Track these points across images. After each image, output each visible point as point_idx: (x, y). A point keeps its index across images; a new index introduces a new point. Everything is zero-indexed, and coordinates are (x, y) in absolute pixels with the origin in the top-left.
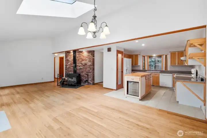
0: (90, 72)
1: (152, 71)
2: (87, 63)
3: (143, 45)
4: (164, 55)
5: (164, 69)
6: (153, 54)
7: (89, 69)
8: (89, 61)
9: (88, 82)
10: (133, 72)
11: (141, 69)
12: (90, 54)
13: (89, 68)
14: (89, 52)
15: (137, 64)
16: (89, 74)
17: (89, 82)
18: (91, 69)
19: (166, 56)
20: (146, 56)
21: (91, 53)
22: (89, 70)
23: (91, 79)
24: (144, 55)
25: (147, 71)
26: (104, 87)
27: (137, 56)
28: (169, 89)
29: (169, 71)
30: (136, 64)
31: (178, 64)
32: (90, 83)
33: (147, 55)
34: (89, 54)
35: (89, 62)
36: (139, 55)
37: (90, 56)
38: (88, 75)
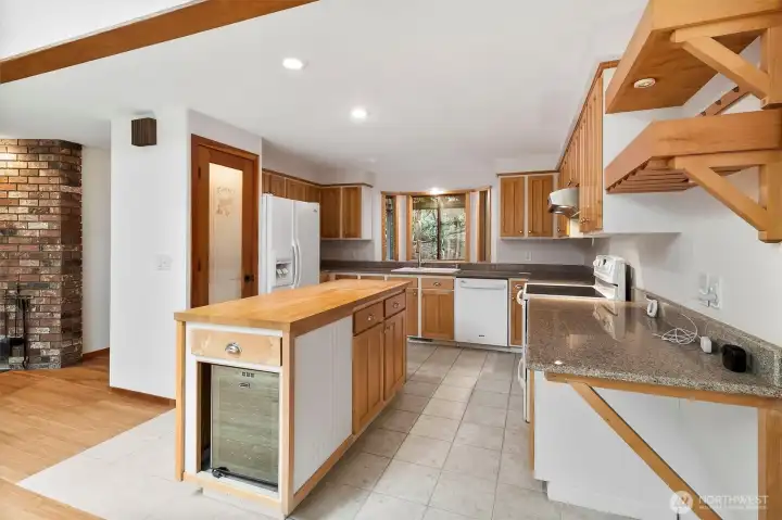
0: (45, 286)
1: (424, 265)
2: (18, 225)
3: (359, 114)
4: (473, 191)
5: (474, 259)
6: (431, 187)
7: (36, 263)
8: (32, 210)
9: (26, 352)
10: (333, 275)
11: (378, 258)
12: (40, 165)
13: (33, 257)
14: (34, 148)
15: (357, 233)
16: (38, 298)
17: (38, 352)
18: (47, 264)
19: (484, 194)
20: (403, 194)
21: (53, 158)
22: (36, 270)
23: (46, 331)
24: (390, 189)
25: (401, 265)
26: (113, 384)
27: (354, 191)
28: (495, 355)
29: (495, 265)
30: (352, 230)
31: (533, 232)
32: (46, 359)
33: (404, 191)
34: (33, 165)
35: (35, 217)
36: (363, 187)
37: (42, 173)
38: (24, 305)
